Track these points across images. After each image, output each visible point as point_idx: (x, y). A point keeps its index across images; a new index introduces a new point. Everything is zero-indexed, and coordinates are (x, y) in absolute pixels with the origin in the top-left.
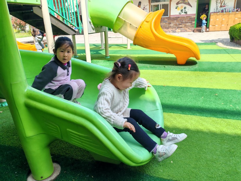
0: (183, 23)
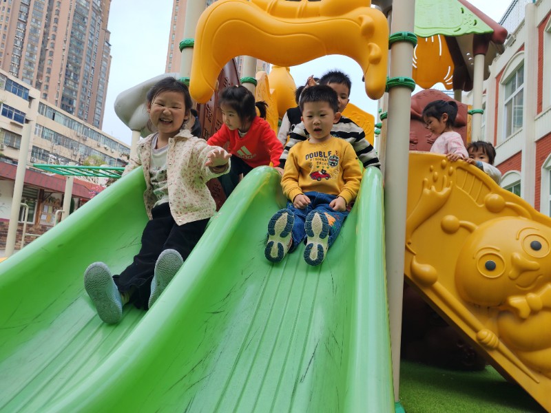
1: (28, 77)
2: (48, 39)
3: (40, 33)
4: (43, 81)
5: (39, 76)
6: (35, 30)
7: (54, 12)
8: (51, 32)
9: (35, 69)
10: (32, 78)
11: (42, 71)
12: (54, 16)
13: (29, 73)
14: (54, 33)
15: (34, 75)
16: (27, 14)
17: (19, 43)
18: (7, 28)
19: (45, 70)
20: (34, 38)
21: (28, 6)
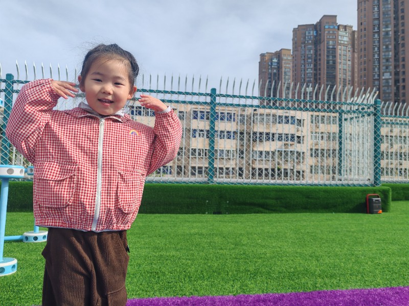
1: (388, 70)
2: (399, 35)
3: (391, 34)
4: (401, 70)
5: (396, 67)
6: (387, 33)
7: (400, 11)
8: (401, 28)
9: (392, 63)
11: (399, 62)
12: (400, 15)
13: (387, 68)
14: (402, 28)
15: (392, 68)
16: (379, 25)
17: (376, 49)
18: (366, 43)
19: (401, 60)
20: (387, 40)
21: (378, 19)
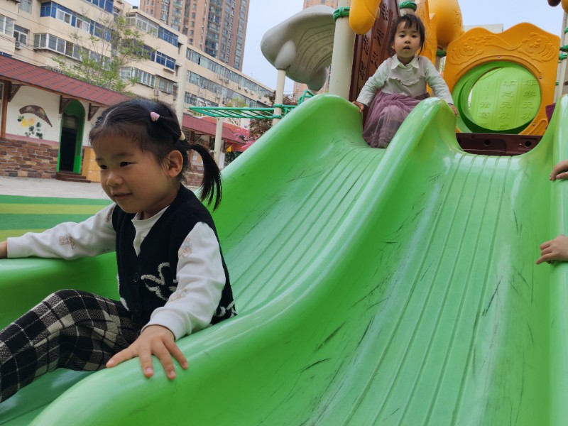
0: (34, 156)
1: (176, 23)
4: (189, 26)
5: (186, 22)
9: (182, 15)
10: (179, 24)
11: (188, 17)
13: (177, 19)
15: (181, 21)
19: (191, 15)
